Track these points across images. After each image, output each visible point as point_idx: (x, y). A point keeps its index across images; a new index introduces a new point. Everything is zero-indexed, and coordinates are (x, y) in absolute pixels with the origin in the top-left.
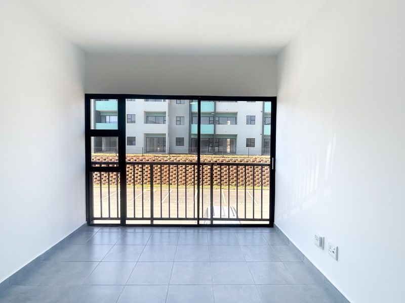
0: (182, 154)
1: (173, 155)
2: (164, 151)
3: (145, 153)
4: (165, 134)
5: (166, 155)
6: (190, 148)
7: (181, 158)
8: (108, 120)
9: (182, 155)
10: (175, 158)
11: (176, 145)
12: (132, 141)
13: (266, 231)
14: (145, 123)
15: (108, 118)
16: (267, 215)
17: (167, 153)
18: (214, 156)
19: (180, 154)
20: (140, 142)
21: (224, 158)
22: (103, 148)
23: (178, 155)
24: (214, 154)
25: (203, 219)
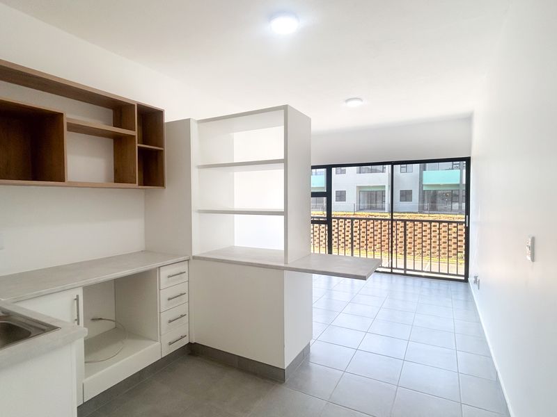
0: (408, 213)
2: (383, 208)
3: (357, 211)
4: (385, 186)
5: (385, 214)
6: (421, 204)
9: (406, 214)
11: (401, 201)
12: (342, 196)
13: (462, 285)
14: (358, 173)
16: (462, 272)
17: (386, 211)
19: (404, 213)
20: (352, 198)
23: (402, 214)
25: (397, 268)
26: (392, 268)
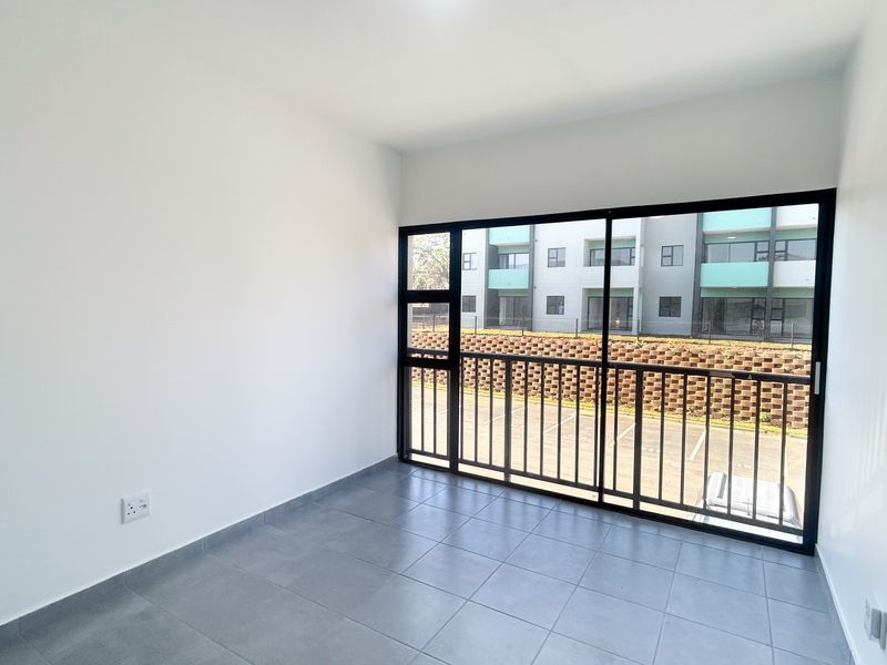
0: (671, 336)
1: (648, 339)
2: (628, 328)
3: (583, 332)
4: (632, 289)
5: (632, 339)
6: (695, 323)
7: (668, 346)
8: (511, 262)
9: (670, 340)
10: (653, 345)
11: (660, 315)
12: (557, 305)
14: (585, 266)
15: (511, 257)
17: (634, 332)
18: (764, 345)
19: (665, 336)
20: (574, 308)
21: (794, 353)
22: (502, 319)
23: (661, 339)
24: (768, 340)
25: (614, 492)
26: (601, 490)
